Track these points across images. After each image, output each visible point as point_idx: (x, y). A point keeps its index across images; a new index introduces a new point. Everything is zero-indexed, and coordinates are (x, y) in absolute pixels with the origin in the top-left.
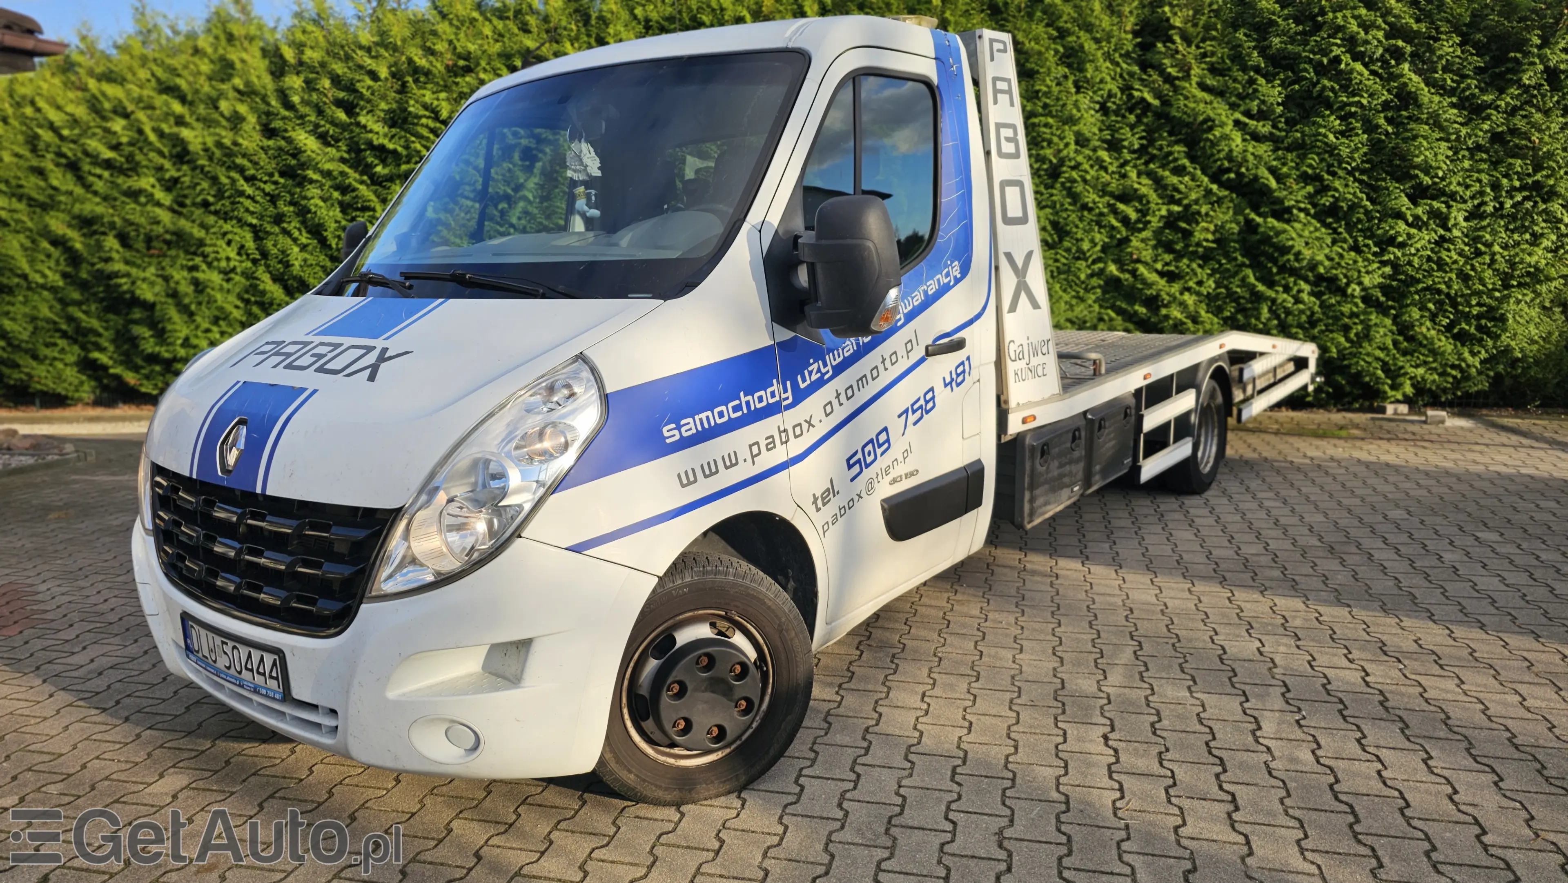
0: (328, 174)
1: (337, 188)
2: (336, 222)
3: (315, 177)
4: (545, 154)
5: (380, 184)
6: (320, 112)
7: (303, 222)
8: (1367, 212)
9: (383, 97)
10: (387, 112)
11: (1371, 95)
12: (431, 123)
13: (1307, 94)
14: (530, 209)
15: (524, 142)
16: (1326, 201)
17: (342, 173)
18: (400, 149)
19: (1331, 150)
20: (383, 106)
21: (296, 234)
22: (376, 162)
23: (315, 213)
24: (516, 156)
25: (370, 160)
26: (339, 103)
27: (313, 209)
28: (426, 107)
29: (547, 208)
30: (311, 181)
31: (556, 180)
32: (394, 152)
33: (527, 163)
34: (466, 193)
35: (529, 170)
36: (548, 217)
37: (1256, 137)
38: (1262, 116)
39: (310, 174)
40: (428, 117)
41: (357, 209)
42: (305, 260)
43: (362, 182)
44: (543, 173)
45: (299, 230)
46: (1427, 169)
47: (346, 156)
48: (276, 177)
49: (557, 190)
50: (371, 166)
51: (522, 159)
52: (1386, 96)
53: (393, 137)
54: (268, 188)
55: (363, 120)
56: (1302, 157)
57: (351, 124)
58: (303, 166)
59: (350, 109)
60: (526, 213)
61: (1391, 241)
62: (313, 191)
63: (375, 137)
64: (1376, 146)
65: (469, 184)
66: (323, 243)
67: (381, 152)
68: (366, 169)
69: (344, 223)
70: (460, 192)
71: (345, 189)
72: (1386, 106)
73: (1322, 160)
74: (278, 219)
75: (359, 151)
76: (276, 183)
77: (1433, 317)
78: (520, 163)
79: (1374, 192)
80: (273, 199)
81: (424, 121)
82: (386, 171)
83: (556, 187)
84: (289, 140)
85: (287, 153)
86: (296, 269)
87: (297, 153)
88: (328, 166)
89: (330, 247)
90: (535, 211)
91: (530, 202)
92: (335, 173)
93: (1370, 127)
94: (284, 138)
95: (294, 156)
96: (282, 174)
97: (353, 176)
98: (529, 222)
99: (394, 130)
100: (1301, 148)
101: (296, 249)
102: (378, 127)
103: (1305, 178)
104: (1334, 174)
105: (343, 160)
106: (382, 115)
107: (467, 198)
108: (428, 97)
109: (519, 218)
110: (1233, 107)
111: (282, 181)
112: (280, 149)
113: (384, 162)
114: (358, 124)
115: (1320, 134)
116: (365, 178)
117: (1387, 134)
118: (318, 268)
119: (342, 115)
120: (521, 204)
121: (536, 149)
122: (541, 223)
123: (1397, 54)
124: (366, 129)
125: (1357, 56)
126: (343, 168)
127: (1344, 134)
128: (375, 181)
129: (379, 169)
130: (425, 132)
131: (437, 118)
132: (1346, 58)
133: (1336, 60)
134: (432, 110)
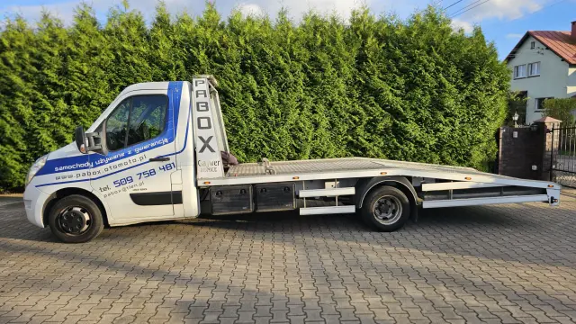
0: (27, 94)
1: (31, 100)
2: (30, 114)
3: (20, 95)
6: (23, 67)
7: (13, 114)
8: (431, 121)
9: (57, 63)
10: (58, 69)
11: (431, 83)
12: (79, 75)
13: (411, 82)
16: (419, 116)
17: (34, 94)
18: (64, 85)
19: (420, 100)
20: (56, 66)
22: (51, 89)
23: (20, 110)
25: (49, 88)
26: (33, 64)
28: (77, 68)
30: (18, 97)
32: (61, 86)
37: (396, 95)
38: (398, 88)
39: (18, 93)
41: (41, 109)
43: (44, 98)
46: (448, 108)
50: (49, 91)
52: (436, 84)
53: (60, 79)
55: (46, 71)
56: (411, 102)
57: (39, 73)
58: (15, 90)
59: (39, 67)
61: (438, 130)
62: (19, 101)
63: (51, 79)
64: (433, 100)
67: (55, 86)
68: (46, 93)
69: (34, 115)
71: (35, 100)
72: (436, 87)
73: (417, 103)
75: (43, 85)
77: (451, 155)
79: (433, 114)
81: (76, 74)
82: (56, 94)
84: (8, 79)
85: (6, 84)
87: (11, 84)
88: (27, 91)
92: (31, 94)
93: (431, 94)
95: (10, 86)
97: (40, 95)
99: (61, 77)
100: (411, 99)
102: (53, 75)
103: (412, 109)
104: (421, 108)
105: (34, 88)
106: (55, 70)
108: (78, 64)
110: (389, 85)
113: (56, 90)
114: (43, 74)
115: (416, 95)
117: (436, 96)
119: (35, 69)
123: (438, 70)
124: (47, 75)
125: (426, 71)
126: (35, 91)
127: (423, 95)
128: (51, 98)
129: (53, 93)
130: (76, 78)
131: (82, 72)
132: (424, 71)
133: (421, 72)
134: (80, 70)
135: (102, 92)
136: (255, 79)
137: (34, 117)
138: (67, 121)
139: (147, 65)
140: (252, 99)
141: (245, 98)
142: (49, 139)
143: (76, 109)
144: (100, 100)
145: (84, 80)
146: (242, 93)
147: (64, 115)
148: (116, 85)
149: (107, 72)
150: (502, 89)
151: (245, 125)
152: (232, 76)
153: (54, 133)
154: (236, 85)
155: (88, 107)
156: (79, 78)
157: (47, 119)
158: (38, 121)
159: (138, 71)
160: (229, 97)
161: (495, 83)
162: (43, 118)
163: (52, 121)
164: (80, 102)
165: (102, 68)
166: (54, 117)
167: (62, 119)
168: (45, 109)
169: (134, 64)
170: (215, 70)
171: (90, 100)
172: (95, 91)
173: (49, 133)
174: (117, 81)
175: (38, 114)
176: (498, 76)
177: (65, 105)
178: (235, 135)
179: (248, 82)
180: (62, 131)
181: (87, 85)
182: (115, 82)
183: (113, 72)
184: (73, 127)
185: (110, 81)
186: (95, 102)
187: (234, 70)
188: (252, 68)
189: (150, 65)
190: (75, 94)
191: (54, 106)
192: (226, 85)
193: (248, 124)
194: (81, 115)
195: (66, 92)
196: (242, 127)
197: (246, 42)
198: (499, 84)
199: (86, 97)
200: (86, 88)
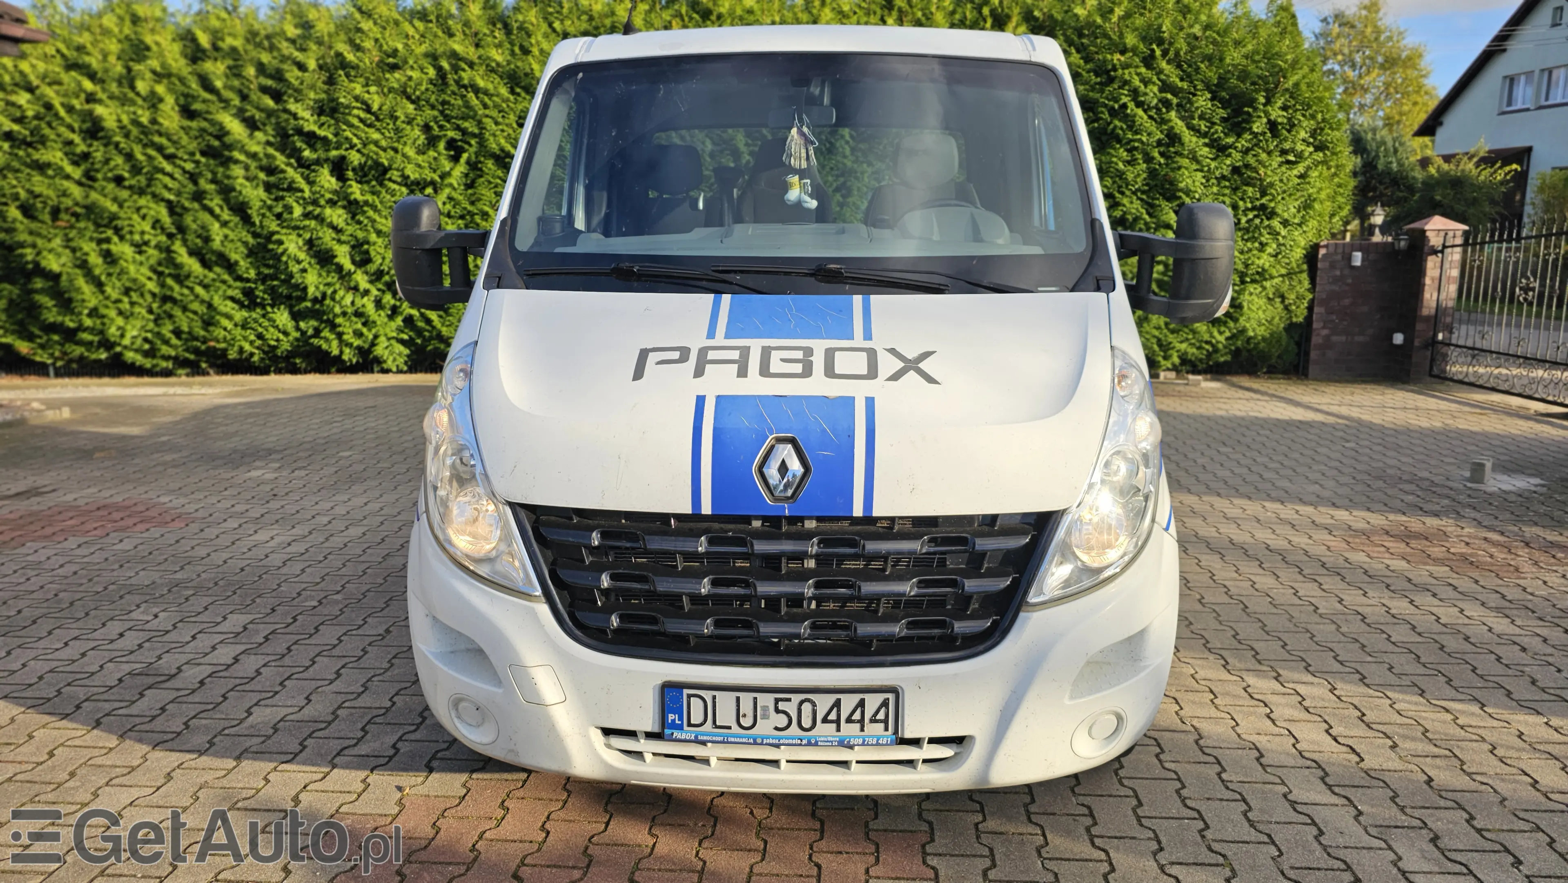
0: (254, 156)
1: (262, 168)
2: (262, 200)
3: (242, 157)
4: (470, 145)
5: (308, 167)
6: (244, 97)
7: (227, 200)
8: (1146, 224)
9: (314, 88)
10: (316, 101)
11: (1149, 134)
12: (363, 115)
14: (455, 195)
15: (451, 134)
16: (1118, 213)
17: (268, 156)
18: (330, 136)
19: (1121, 175)
20: (312, 95)
21: (217, 210)
22: (304, 146)
23: (240, 192)
24: (442, 145)
25: (299, 144)
26: (265, 90)
27: (238, 188)
28: (357, 98)
29: (471, 195)
30: (237, 162)
31: (481, 170)
32: (325, 139)
33: (452, 153)
34: (394, 178)
35: (456, 159)
36: (472, 203)
39: (237, 155)
40: (358, 108)
41: (283, 190)
42: (226, 237)
43: (289, 164)
44: (468, 163)
45: (221, 208)
46: (1188, 193)
47: (272, 139)
48: (198, 157)
49: (482, 180)
50: (300, 151)
51: (446, 149)
52: (1159, 136)
53: (323, 124)
54: (189, 166)
55: (292, 106)
57: (278, 110)
58: (230, 147)
59: (277, 96)
60: (450, 198)
62: (237, 171)
63: (306, 124)
64: (1152, 173)
65: (398, 170)
66: (246, 220)
67: (311, 138)
68: (294, 153)
69: (269, 202)
70: (388, 176)
71: (271, 170)
72: (1159, 143)
73: (1114, 182)
74: (199, 196)
75: (288, 136)
76: (197, 162)
78: (444, 152)
79: (1151, 209)
80: (193, 178)
81: (355, 112)
82: (315, 156)
83: (481, 176)
84: (212, 122)
85: (211, 134)
86: (216, 244)
87: (222, 133)
88: (255, 148)
89: (253, 224)
90: (461, 198)
91: (454, 189)
92: (261, 155)
93: (1148, 159)
94: (205, 119)
95: (218, 137)
96: (203, 153)
97: (280, 160)
98: (454, 207)
99: (323, 119)
101: (217, 225)
102: (307, 114)
104: (1123, 193)
105: (268, 143)
106: (311, 103)
107: (394, 182)
108: (359, 90)
109: (444, 203)
111: (203, 160)
112: (203, 130)
113: (312, 147)
114: (286, 111)
115: (1112, 162)
116: (293, 161)
117: (1160, 164)
118: (239, 244)
119: (270, 103)
120: (447, 191)
121: (461, 140)
122: (465, 209)
123: (1167, 104)
124: (295, 116)
125: (1139, 104)
126: (271, 150)
127: (1130, 163)
128: (303, 164)
129: (307, 153)
130: (355, 121)
131: (368, 109)
132: (1131, 105)
133: (1124, 106)
134: (364, 103)
135: (410, 152)
137: (270, 208)
138: (337, 215)
139: (504, 91)
142: (302, 256)
143: (356, 191)
144: (408, 172)
145: (370, 126)
147: (332, 203)
148: (439, 138)
149: (419, 108)
150: (1320, 148)
153: (310, 243)
155: (381, 184)
156: (361, 120)
157: (298, 211)
158: (279, 216)
159: (485, 106)
161: (1303, 134)
162: (289, 209)
163: (306, 215)
164: (363, 174)
165: (408, 98)
166: (310, 208)
167: (328, 211)
168: (292, 188)
169: (477, 90)
171: (386, 170)
172: (396, 150)
173: (301, 243)
174: (441, 127)
175: (277, 199)
176: (1313, 117)
177: (333, 180)
180: (327, 237)
181: (376, 136)
182: (436, 131)
183: (433, 107)
184: (350, 229)
185: (426, 128)
186: (395, 175)
189: (512, 92)
190: (355, 158)
191: (311, 183)
194: (366, 203)
195: (334, 153)
198: (1313, 134)
199: (377, 164)
200: (376, 143)
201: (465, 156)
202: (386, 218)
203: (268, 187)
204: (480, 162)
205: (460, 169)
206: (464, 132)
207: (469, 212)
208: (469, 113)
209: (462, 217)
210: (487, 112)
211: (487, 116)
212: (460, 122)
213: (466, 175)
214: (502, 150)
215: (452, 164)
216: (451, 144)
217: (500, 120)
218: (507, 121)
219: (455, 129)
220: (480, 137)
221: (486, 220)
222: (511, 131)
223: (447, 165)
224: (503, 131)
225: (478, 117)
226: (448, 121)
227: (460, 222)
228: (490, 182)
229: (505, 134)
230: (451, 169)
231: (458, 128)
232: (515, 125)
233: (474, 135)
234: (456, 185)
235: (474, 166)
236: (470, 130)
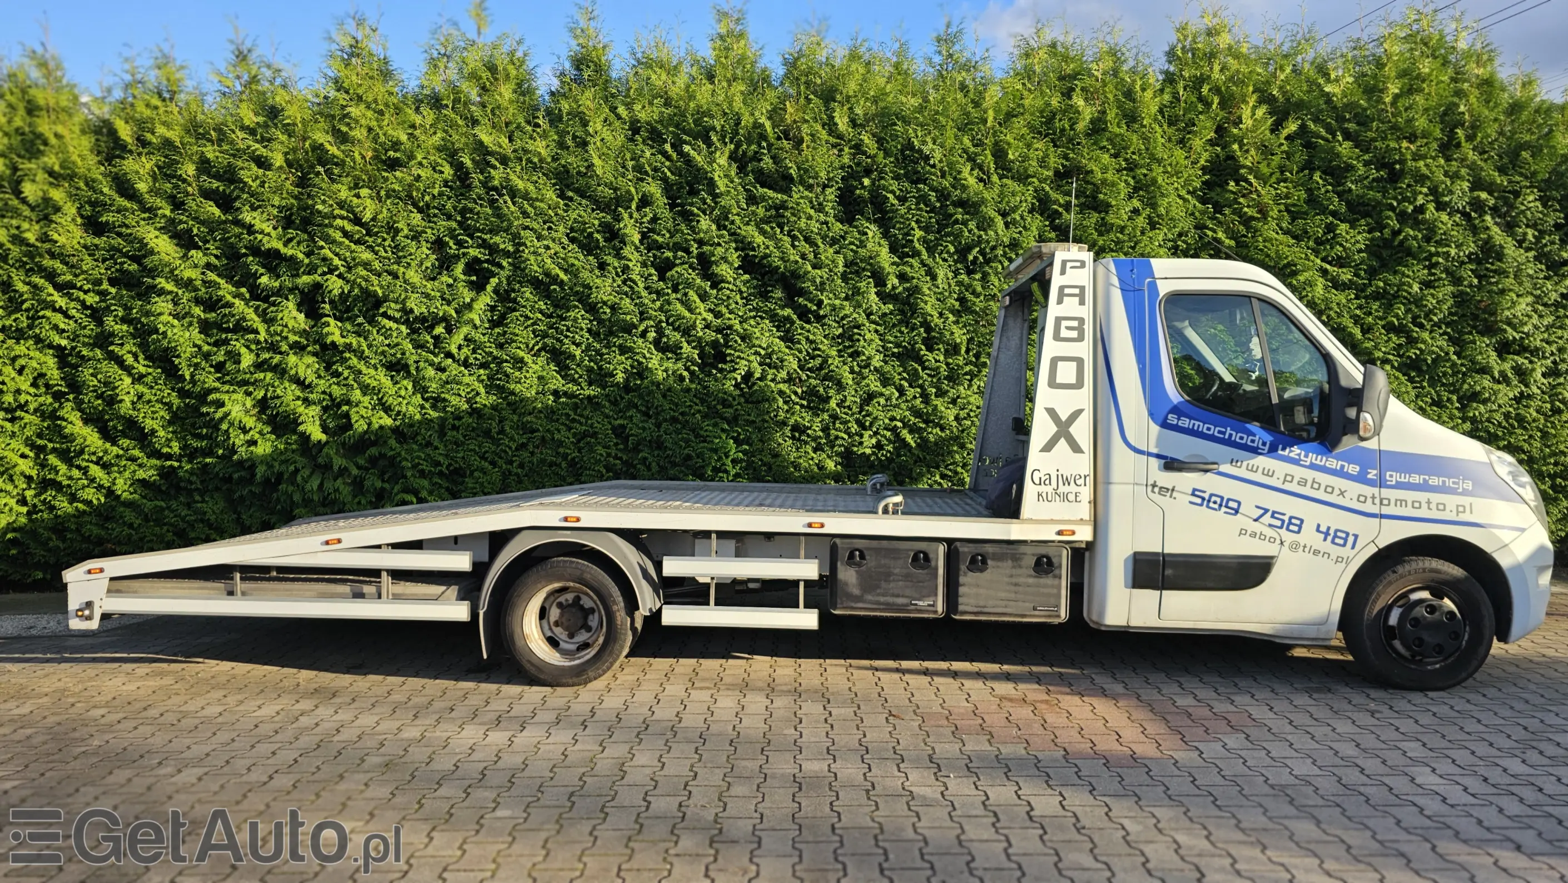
0: (188, 284)
1: (198, 301)
2: (195, 345)
3: (170, 287)
4: (502, 267)
5: (266, 300)
6: (177, 205)
7: (144, 346)
8: (1454, 365)
9: (277, 190)
10: (281, 209)
11: (1459, 246)
12: (349, 227)
13: (1387, 243)
14: (477, 336)
15: (474, 252)
16: (1412, 353)
17: (207, 283)
18: (301, 256)
19: (1417, 301)
20: (276, 201)
21: (129, 360)
22: (262, 271)
23: (164, 333)
24: (459, 268)
25: (254, 268)
26: (207, 194)
27: (162, 328)
28: (341, 205)
30: (162, 292)
31: (514, 301)
32: (292, 261)
33: (474, 278)
34: (390, 312)
35: (478, 287)
36: (500, 346)
37: (1337, 285)
38: (1340, 262)
39: (162, 282)
40: (342, 218)
41: (228, 330)
42: (140, 397)
43: (238, 296)
44: (496, 291)
45: (136, 357)
46: (1512, 324)
47: (213, 260)
48: (105, 286)
50: (256, 276)
51: (466, 273)
52: (1472, 248)
53: (290, 240)
54: (91, 299)
55: (247, 216)
56: (1389, 307)
57: (225, 222)
58: (153, 272)
59: (226, 203)
60: (469, 340)
61: (1475, 397)
62: (162, 305)
63: (266, 239)
64: (1461, 300)
65: (396, 302)
66: (171, 372)
67: (272, 260)
68: (247, 281)
69: (206, 348)
70: (382, 310)
71: (211, 304)
73: (1408, 311)
74: (103, 340)
75: (238, 256)
76: (103, 294)
78: (462, 277)
80: (96, 315)
81: (339, 222)
82: (276, 284)
83: (515, 310)
84: (129, 239)
85: (125, 255)
86: (125, 407)
87: (142, 253)
88: (189, 273)
89: (182, 379)
90: (484, 339)
91: (475, 327)
92: (198, 283)
93: (1456, 280)
94: (119, 235)
95: (136, 259)
96: (112, 282)
97: (226, 289)
98: (474, 351)
99: (291, 232)
100: (1387, 299)
101: (128, 380)
102: (267, 227)
103: (1390, 328)
104: (1421, 326)
105: (208, 266)
106: (275, 212)
107: (390, 318)
108: (344, 194)
109: (460, 348)
110: (1316, 252)
111: (113, 290)
112: (113, 248)
113: (273, 271)
114: (237, 223)
115: (1404, 284)
116: (243, 290)
117: (1471, 286)
118: (158, 406)
119: (214, 210)
120: (465, 330)
121: (487, 261)
123: (1478, 206)
124: (250, 229)
125: (1440, 207)
126: (212, 276)
127: (1427, 284)
128: (257, 294)
129: (264, 280)
130: (338, 235)
131: (357, 221)
132: (1431, 207)
133: (1421, 210)
134: (351, 210)
135: (414, 276)
136: (885, 235)
137: (207, 356)
138: (305, 366)
139: (551, 195)
140: (873, 297)
141: (854, 296)
142: (250, 422)
143: (334, 331)
144: (410, 304)
145: (358, 242)
146: (844, 277)
147: (298, 348)
148: (457, 258)
149: (428, 218)
151: (848, 379)
152: (815, 227)
153: (263, 404)
154: (827, 253)
155: (372, 321)
156: (346, 234)
157: (247, 360)
158: (219, 367)
159: (525, 214)
160: (802, 293)
162: (235, 357)
163: (260, 366)
164: (343, 309)
165: (415, 205)
166: (266, 356)
167: (292, 359)
168: (241, 328)
169: (513, 193)
170: (761, 211)
171: (378, 302)
172: (396, 277)
173: (249, 403)
174: (460, 244)
175: (217, 344)
177: (301, 317)
178: (815, 411)
179: (862, 245)
180: (289, 394)
181: (366, 256)
182: (453, 248)
183: (449, 217)
184: (322, 384)
185: (438, 245)
186: (393, 309)
187: (820, 208)
188: (878, 201)
189: (562, 196)
190: (335, 285)
191: (269, 321)
192: (794, 256)
193: (859, 377)
194: (348, 347)
195: (305, 279)
196: (840, 386)
197: (853, 123)
199: (367, 294)
200: (366, 265)
201: (494, 281)
202: (376, 369)
203: (205, 327)
204: (514, 291)
205: (486, 299)
206: (493, 250)
207: (495, 358)
208: (501, 223)
209: (484, 366)
210: (527, 222)
211: (526, 228)
212: (487, 237)
213: (493, 309)
214: (547, 274)
215: (473, 294)
216: (472, 267)
217: (545, 233)
218: (554, 234)
219: (479, 246)
220: (516, 255)
221: (520, 369)
222: (558, 248)
223: (467, 296)
224: (547, 248)
225: (514, 230)
226: (472, 237)
227: (482, 371)
228: (527, 318)
229: (552, 251)
230: (472, 300)
231: (484, 245)
232: (565, 240)
233: (507, 254)
234: (478, 322)
235: (505, 297)
236: (502, 246)
